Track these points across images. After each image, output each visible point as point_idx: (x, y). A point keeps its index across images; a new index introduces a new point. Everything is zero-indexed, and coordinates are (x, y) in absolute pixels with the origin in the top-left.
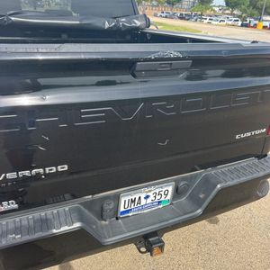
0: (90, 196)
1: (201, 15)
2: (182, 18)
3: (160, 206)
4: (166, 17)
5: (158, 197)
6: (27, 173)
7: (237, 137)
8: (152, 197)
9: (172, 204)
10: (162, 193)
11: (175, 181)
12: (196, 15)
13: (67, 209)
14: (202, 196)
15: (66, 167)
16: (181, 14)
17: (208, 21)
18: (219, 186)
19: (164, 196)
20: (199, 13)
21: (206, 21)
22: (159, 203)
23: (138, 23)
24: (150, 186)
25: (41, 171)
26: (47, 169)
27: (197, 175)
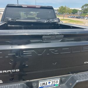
0: (28, 81)
1: (84, 17)
2: (77, 18)
3: (55, 87)
4: (72, 18)
5: (54, 83)
6: (5, 71)
7: (85, 63)
8: (51, 83)
9: (59, 86)
10: (55, 82)
11: (60, 77)
12: (82, 17)
13: (19, 84)
14: (71, 84)
15: (19, 70)
16: (77, 17)
17: (86, 18)
18: (77, 81)
19: (56, 83)
20: (83, 16)
21: (85, 19)
22: (54, 85)
23: (56, 21)
24: (50, 79)
25: (10, 71)
26: (12, 70)
27: (69, 76)
